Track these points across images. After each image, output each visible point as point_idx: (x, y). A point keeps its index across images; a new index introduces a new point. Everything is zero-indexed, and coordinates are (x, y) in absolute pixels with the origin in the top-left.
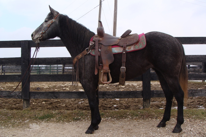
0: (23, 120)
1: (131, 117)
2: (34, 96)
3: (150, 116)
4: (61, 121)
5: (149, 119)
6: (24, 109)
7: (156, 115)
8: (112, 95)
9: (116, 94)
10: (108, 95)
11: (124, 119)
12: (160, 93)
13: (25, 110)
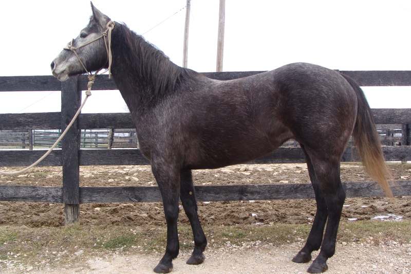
0: (71, 249)
1: (303, 240)
2: (91, 196)
3: (342, 236)
4: (154, 250)
5: (342, 243)
6: (66, 226)
7: (355, 235)
8: (259, 193)
9: (269, 191)
10: (252, 193)
11: (288, 243)
12: (359, 188)
13: (71, 227)
